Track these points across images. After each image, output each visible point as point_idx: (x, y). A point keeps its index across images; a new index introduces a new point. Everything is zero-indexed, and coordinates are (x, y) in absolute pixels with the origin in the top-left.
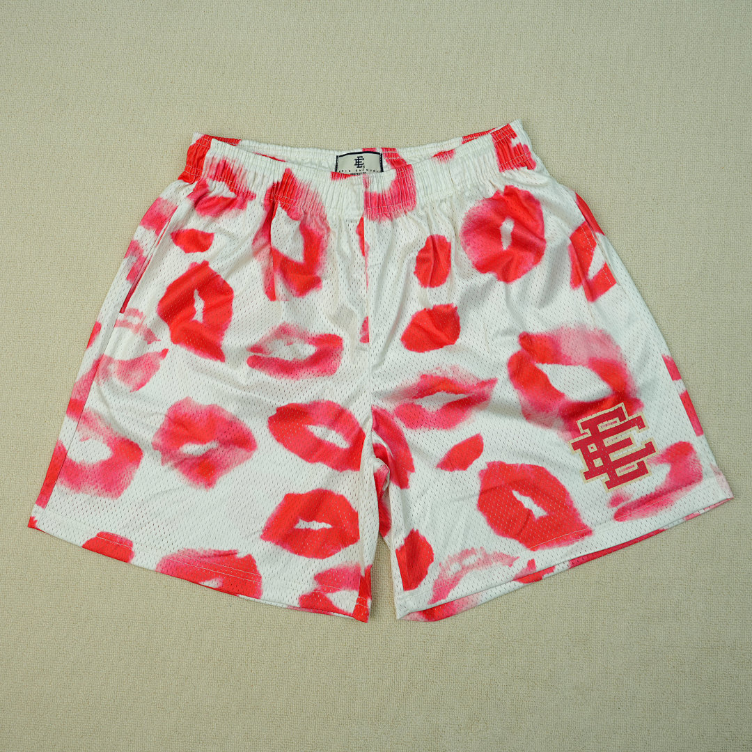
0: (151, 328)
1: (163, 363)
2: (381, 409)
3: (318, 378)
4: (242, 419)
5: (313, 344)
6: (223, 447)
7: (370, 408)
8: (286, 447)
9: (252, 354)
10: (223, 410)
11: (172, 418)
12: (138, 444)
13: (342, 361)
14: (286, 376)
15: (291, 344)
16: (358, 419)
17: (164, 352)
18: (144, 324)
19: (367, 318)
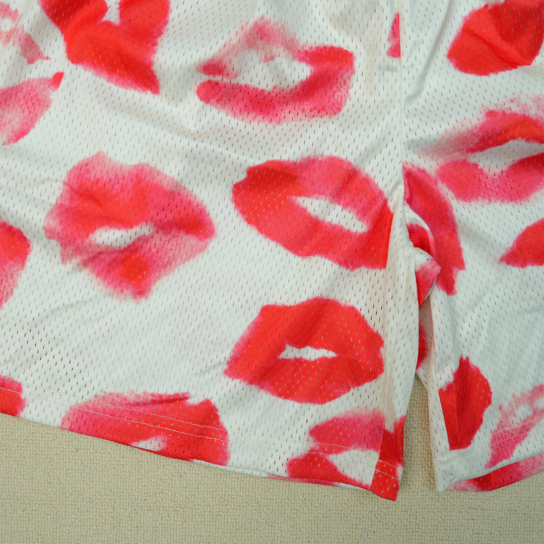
0: (31, 33)
1: (56, 96)
2: (419, 169)
3: (315, 119)
4: (189, 188)
5: (307, 62)
6: (161, 233)
7: (401, 166)
8: (262, 233)
9: (205, 78)
10: (159, 173)
11: (75, 187)
12: (22, 229)
13: (351, 92)
14: (260, 117)
15: (272, 58)
16: (381, 185)
17: (57, 79)
18: (18, 27)
19: (398, 15)
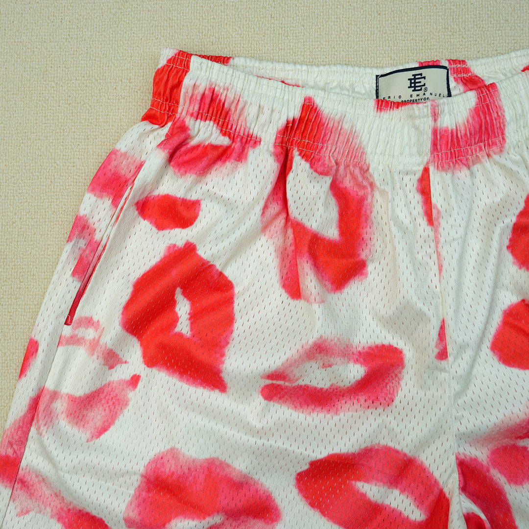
0: (113, 348)
1: (134, 396)
2: (471, 459)
3: (370, 411)
4: (256, 477)
5: (361, 363)
6: (231, 520)
7: (454, 458)
8: (325, 516)
9: (269, 382)
10: (228, 466)
11: (152, 479)
12: (104, 519)
13: (403, 383)
14: (319, 409)
15: (330, 366)
16: (436, 475)
17: (135, 380)
18: (102, 341)
19: (443, 321)
